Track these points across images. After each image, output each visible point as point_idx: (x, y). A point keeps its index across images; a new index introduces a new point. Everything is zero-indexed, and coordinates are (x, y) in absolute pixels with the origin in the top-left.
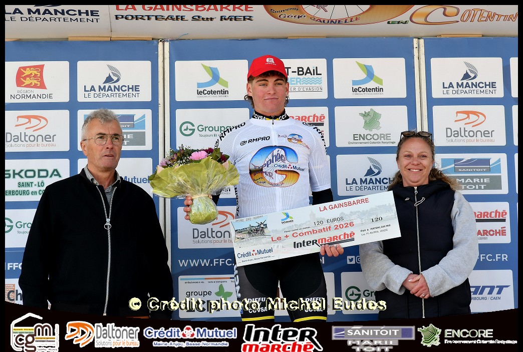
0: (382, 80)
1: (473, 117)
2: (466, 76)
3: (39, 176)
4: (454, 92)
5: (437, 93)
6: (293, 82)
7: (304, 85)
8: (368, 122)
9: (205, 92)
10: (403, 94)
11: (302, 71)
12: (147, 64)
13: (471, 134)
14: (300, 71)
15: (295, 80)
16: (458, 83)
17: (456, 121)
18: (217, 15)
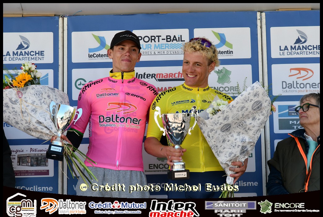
0: (232, 45)
1: (303, 73)
2: (298, 41)
4: (289, 53)
5: (275, 54)
6: (162, 47)
7: (172, 49)
8: (221, 77)
9: (95, 56)
10: (248, 55)
11: (170, 38)
13: (302, 86)
14: (168, 38)
15: (164, 45)
16: (291, 47)
17: (290, 76)
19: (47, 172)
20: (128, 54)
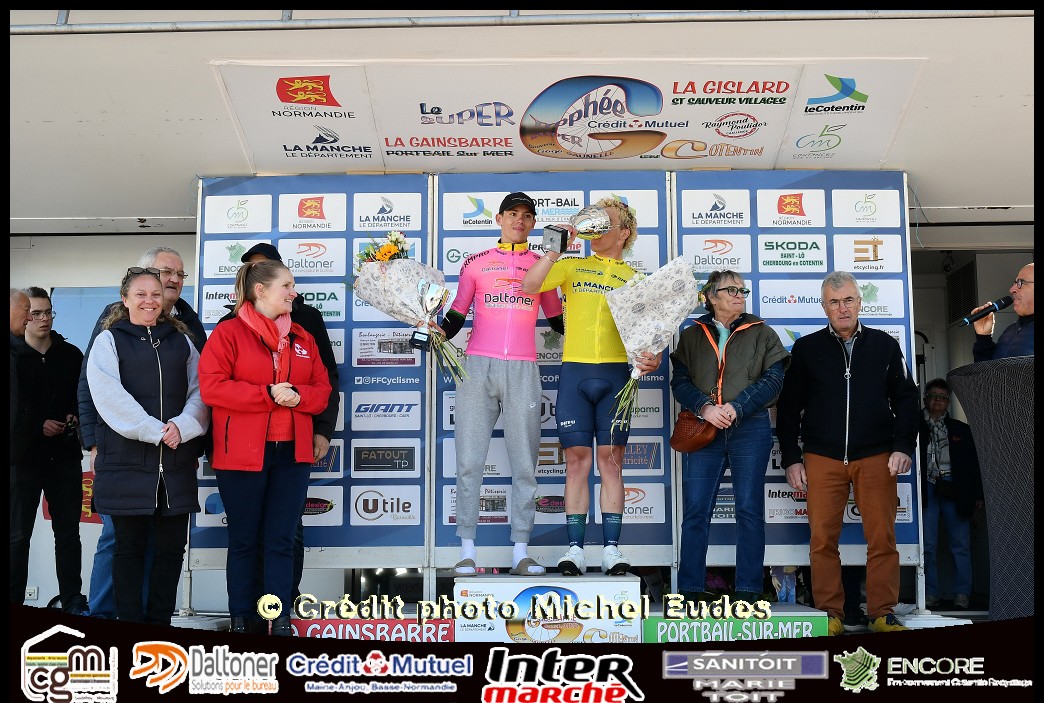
1: (720, 246)
2: (715, 207)
3: (318, 299)
4: (703, 222)
5: (687, 223)
6: (552, 213)
7: (563, 215)
9: (471, 222)
10: (655, 224)
11: (561, 202)
12: (418, 196)
13: (719, 261)
14: (559, 202)
15: (554, 211)
16: (707, 214)
17: (704, 249)
18: (480, 150)
19: (413, 361)
20: (521, 221)
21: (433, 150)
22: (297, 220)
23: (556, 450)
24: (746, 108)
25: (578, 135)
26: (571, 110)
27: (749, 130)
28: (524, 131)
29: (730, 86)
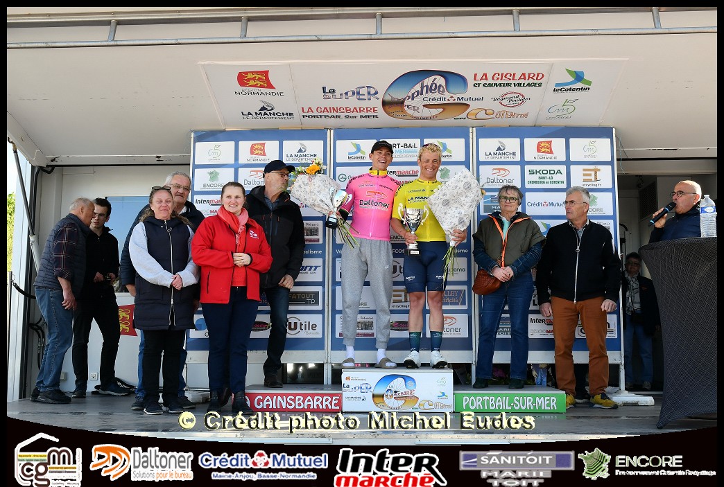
0: (451, 151)
1: (502, 172)
2: (499, 149)
4: (492, 158)
5: (482, 158)
7: (409, 154)
9: (353, 158)
10: (463, 159)
12: (322, 142)
13: (501, 181)
14: (405, 146)
15: (403, 151)
16: (494, 153)
17: (492, 174)
18: (358, 115)
19: (318, 241)
21: (330, 114)
22: (250, 156)
23: (403, 294)
24: (518, 89)
25: (417, 106)
26: (413, 91)
27: (520, 102)
28: (384, 103)
29: (508, 76)
